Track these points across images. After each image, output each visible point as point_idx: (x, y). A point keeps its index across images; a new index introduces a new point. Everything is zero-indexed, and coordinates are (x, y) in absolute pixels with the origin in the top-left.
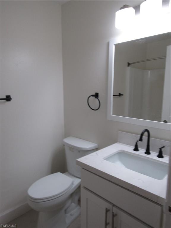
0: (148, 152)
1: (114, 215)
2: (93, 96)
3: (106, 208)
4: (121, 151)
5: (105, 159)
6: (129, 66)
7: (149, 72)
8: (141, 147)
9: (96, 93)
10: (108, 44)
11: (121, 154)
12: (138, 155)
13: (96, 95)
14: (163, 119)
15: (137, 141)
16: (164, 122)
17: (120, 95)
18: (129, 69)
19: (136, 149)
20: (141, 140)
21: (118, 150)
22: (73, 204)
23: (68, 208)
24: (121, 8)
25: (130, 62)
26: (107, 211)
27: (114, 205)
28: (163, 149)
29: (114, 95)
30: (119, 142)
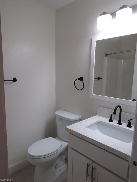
0: (120, 123)
1: (93, 169)
2: (78, 79)
3: (88, 163)
4: (99, 122)
5: (87, 127)
6: (107, 56)
7: (123, 61)
8: (115, 119)
9: (81, 77)
10: (91, 41)
11: (99, 124)
12: (112, 125)
13: (81, 79)
14: (132, 98)
15: (112, 114)
16: (133, 100)
17: (99, 78)
18: (106, 58)
19: (111, 120)
20: (114, 113)
21: (96, 121)
22: (61, 162)
23: (57, 164)
24: (101, 15)
25: (108, 53)
26: (88, 165)
27: (93, 161)
28: (131, 121)
29: (94, 79)
30: (98, 115)
